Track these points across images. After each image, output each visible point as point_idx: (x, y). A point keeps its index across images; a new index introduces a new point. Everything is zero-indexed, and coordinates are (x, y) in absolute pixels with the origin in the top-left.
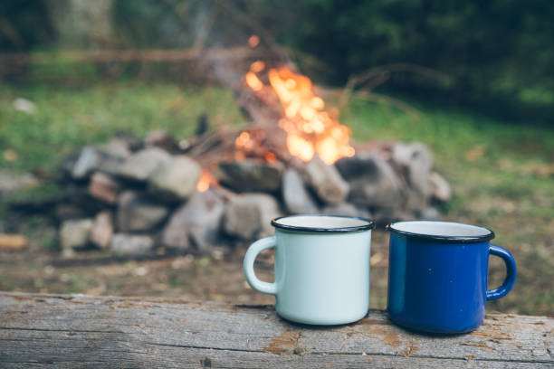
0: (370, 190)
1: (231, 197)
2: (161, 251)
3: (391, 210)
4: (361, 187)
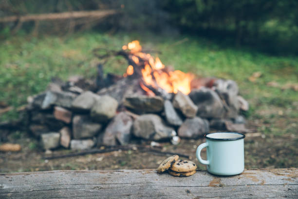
0: (208, 108)
1: (135, 116)
2: (102, 148)
3: (219, 119)
4: (204, 107)
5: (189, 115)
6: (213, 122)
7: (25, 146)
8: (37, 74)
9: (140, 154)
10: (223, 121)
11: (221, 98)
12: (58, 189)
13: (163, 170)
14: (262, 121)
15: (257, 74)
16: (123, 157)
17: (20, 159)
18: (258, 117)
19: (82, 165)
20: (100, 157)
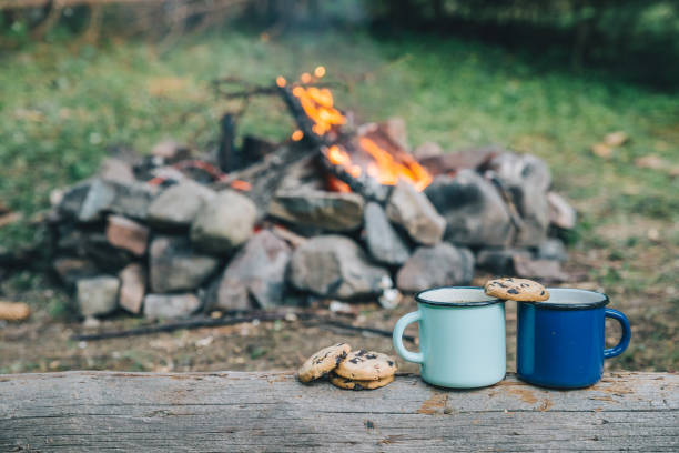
0: (472, 223)
1: (296, 239)
2: (216, 315)
3: (501, 248)
4: (463, 221)
5: (425, 239)
6: (484, 255)
7: (40, 308)
8: (86, 134)
9: (302, 330)
10: (508, 252)
11: (505, 199)
12: (69, 415)
13: (317, 375)
14: (605, 252)
15: (616, 138)
16: (260, 338)
17: (22, 338)
18: (597, 245)
19: (160, 355)
20: (205, 337)
